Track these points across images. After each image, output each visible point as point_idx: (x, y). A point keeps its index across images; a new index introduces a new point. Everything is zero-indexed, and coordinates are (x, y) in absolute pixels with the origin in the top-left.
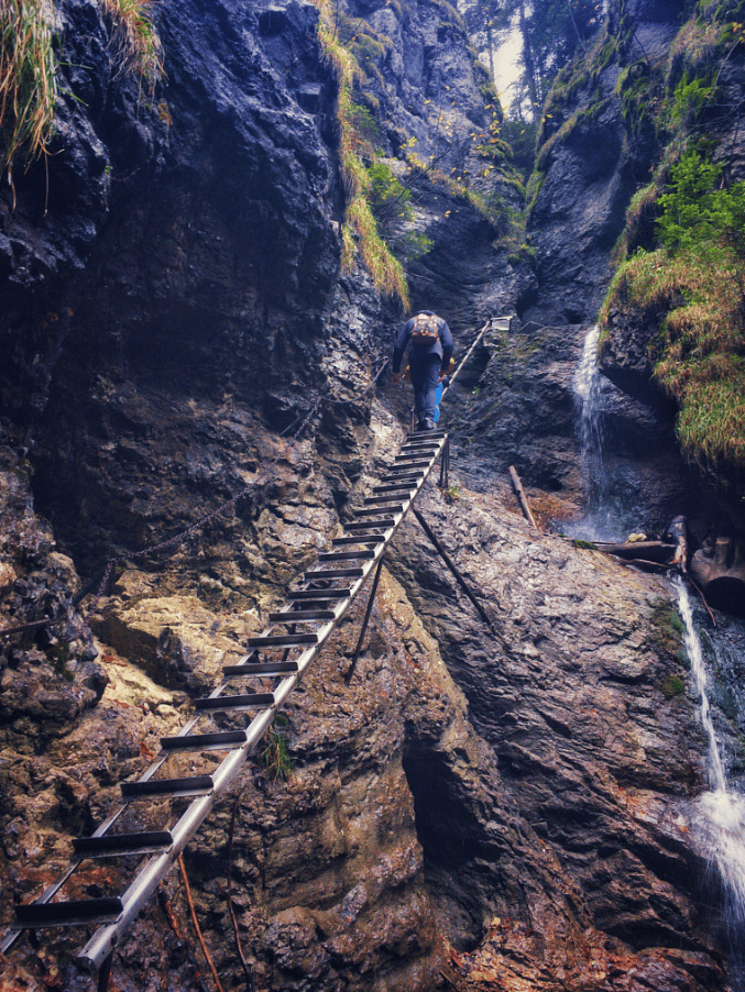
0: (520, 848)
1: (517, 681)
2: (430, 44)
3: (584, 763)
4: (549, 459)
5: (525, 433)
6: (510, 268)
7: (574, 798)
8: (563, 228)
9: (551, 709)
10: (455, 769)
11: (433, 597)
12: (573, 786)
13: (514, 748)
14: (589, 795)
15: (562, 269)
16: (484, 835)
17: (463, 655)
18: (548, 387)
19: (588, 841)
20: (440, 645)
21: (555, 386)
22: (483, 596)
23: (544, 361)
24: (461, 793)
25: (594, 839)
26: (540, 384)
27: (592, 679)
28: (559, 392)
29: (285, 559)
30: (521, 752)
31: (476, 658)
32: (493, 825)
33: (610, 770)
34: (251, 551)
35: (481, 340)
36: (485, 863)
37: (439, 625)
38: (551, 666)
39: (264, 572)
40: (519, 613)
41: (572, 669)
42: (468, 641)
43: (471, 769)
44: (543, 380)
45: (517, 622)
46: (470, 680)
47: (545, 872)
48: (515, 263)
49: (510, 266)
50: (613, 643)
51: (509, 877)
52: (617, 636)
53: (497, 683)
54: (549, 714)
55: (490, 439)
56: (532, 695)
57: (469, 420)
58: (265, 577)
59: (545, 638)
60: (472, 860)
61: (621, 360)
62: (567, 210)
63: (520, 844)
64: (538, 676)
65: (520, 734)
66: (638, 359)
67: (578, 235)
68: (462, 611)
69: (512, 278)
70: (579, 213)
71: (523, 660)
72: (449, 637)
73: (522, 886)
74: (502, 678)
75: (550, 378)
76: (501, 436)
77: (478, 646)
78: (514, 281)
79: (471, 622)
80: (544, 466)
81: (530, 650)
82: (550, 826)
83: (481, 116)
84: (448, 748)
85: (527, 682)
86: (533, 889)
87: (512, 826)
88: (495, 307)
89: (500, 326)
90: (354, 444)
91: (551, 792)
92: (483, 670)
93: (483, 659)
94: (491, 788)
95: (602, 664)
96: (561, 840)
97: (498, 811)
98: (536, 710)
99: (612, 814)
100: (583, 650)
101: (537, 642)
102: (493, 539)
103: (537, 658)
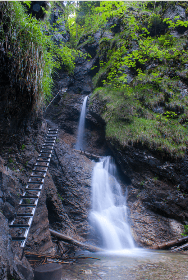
0: (66, 220)
1: (68, 186)
2: (56, 15)
3: (80, 204)
4: (72, 126)
5: (67, 119)
6: (68, 77)
7: (77, 210)
8: (80, 67)
9: (74, 192)
10: (54, 204)
11: (52, 166)
12: (77, 208)
13: (66, 200)
14: (80, 210)
15: (79, 77)
16: (59, 218)
17: (57, 179)
18: (74, 109)
19: (79, 219)
20: (53, 177)
21: (76, 109)
22: (63, 166)
23: (74, 102)
24: (55, 209)
25: (80, 218)
26: (72, 108)
27: (83, 186)
28: (76, 111)
29: (26, 158)
30: (67, 201)
31: (60, 180)
32: (61, 216)
33: (85, 205)
34: (19, 156)
35: (59, 94)
36: (58, 223)
37: (53, 172)
38: (75, 183)
39: (21, 161)
40: (70, 171)
41: (79, 184)
42: (59, 176)
43: (58, 204)
44: (73, 107)
45: (69, 173)
46: (58, 185)
47: (70, 225)
48: (69, 76)
49: (68, 76)
50: (88, 178)
51: (63, 226)
52: (89, 177)
53: (64, 186)
54: (74, 193)
55: (59, 120)
56: (71, 189)
57: (54, 114)
58: (22, 162)
59: (75, 177)
60: (55, 222)
61: (94, 111)
62: (82, 63)
63: (66, 219)
64: (72, 185)
65: (68, 197)
66: (98, 112)
67: (84, 70)
68: (58, 169)
69: (68, 79)
70: (84, 65)
71: (70, 181)
72: (55, 175)
73: (65, 227)
74: (65, 185)
75: (75, 107)
76: (61, 119)
77: (61, 178)
78: (68, 80)
79: (60, 172)
80: (71, 128)
81: (71, 179)
82: (72, 216)
83: (65, 36)
84: (54, 200)
85: (70, 186)
86: (67, 228)
87: (65, 216)
88: (63, 85)
89: (64, 91)
90: (37, 127)
91: (72, 209)
92: (61, 183)
93: (62, 180)
94: (61, 208)
95: (85, 183)
96: (74, 218)
97: (62, 213)
98: (72, 192)
99: (84, 214)
100: (82, 180)
101: (72, 177)
102: (65, 153)
103: (73, 181)
